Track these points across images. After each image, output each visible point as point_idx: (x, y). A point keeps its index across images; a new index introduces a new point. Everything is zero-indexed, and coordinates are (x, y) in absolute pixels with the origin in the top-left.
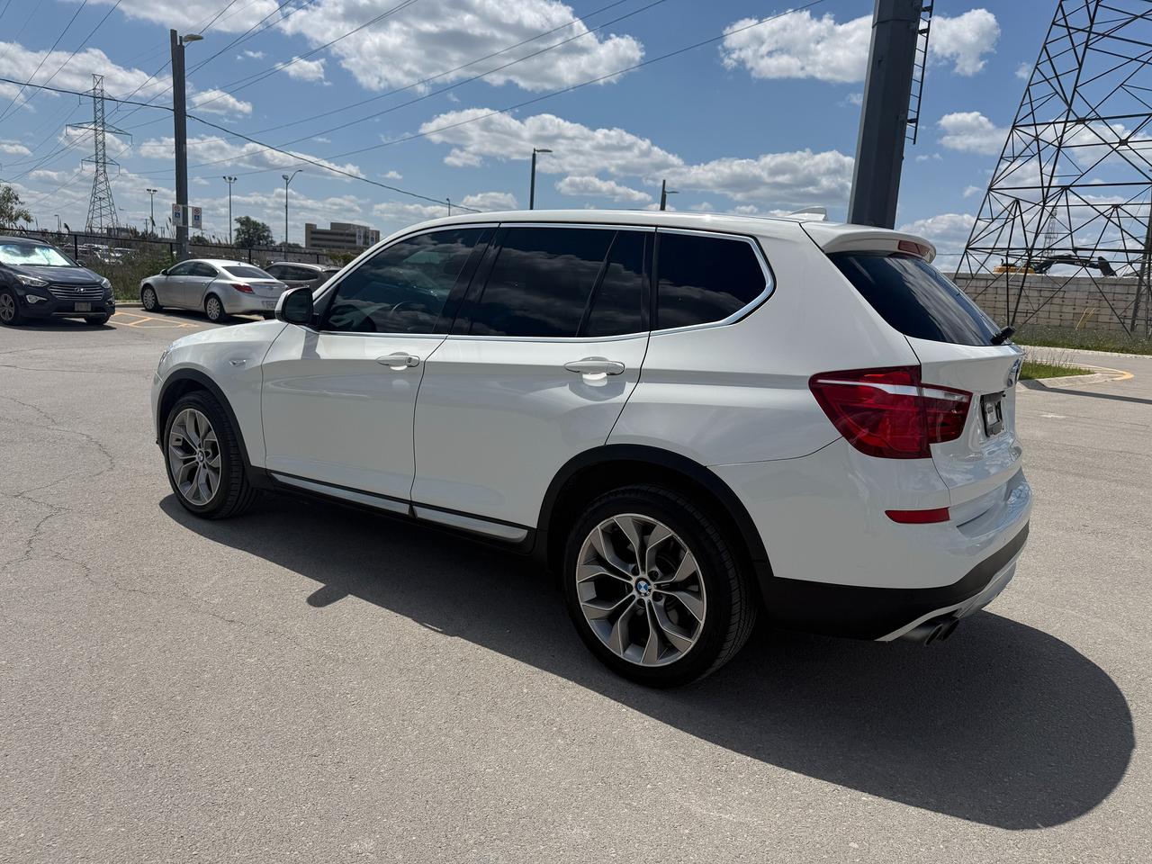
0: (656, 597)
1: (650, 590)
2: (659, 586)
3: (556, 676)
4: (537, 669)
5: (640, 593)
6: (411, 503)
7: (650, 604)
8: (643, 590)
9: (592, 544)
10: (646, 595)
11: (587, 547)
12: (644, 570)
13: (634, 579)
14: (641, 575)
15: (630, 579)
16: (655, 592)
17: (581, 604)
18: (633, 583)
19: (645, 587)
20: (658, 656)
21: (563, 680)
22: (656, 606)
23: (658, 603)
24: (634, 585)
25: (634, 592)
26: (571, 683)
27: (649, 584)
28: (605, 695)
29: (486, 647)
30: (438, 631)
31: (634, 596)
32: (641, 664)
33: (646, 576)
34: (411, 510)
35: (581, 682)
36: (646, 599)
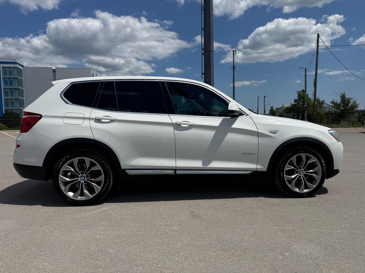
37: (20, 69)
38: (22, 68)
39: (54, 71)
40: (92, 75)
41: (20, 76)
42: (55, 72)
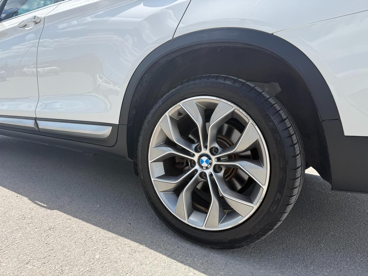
0: (217, 169)
1: (211, 164)
2: (219, 159)
3: (129, 241)
4: (114, 235)
5: (202, 167)
6: (36, 119)
7: (211, 175)
8: (204, 165)
9: (162, 131)
10: (207, 168)
11: (157, 133)
12: (206, 147)
13: (197, 155)
14: (204, 151)
15: (193, 155)
16: (215, 165)
17: (152, 179)
18: (195, 159)
19: (206, 162)
20: (219, 222)
21: (134, 245)
22: (217, 176)
23: (219, 174)
24: (196, 161)
25: (197, 167)
26: (141, 246)
27: (210, 159)
28: (172, 258)
29: (76, 217)
30: (43, 206)
31: (196, 171)
32: (204, 228)
33: (207, 152)
34: (36, 124)
35: (150, 246)
36: (208, 172)
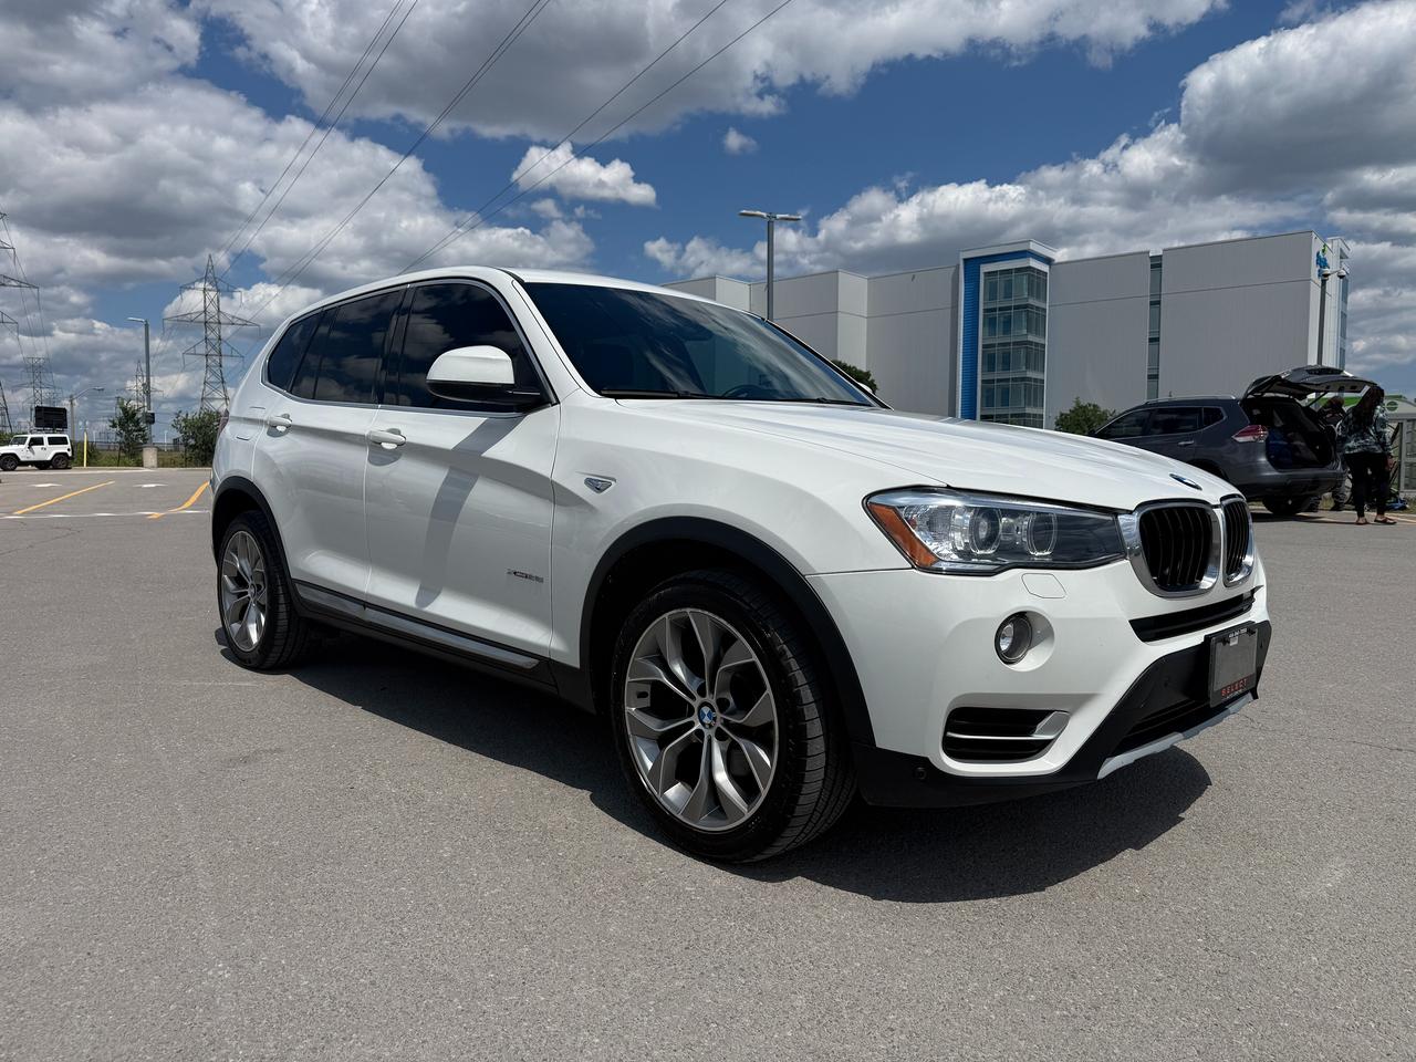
37: (1039, 271)
38: (1045, 268)
39: (1156, 263)
40: (1314, 258)
41: (1038, 297)
42: (1160, 266)
